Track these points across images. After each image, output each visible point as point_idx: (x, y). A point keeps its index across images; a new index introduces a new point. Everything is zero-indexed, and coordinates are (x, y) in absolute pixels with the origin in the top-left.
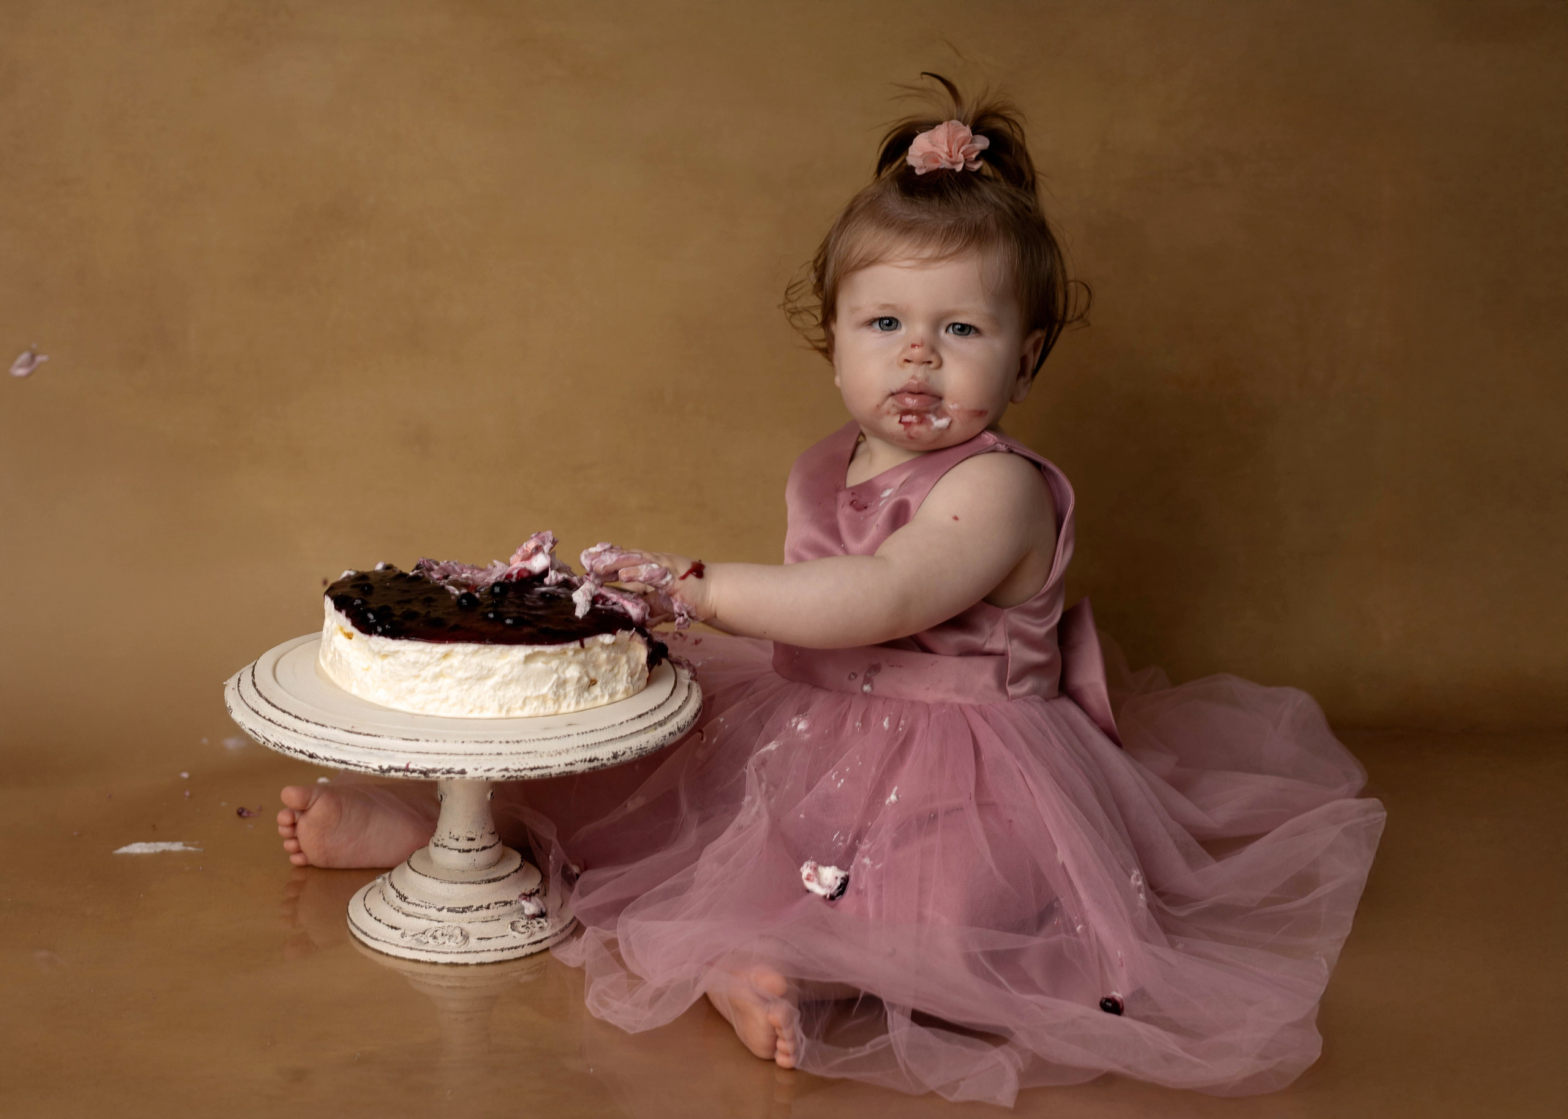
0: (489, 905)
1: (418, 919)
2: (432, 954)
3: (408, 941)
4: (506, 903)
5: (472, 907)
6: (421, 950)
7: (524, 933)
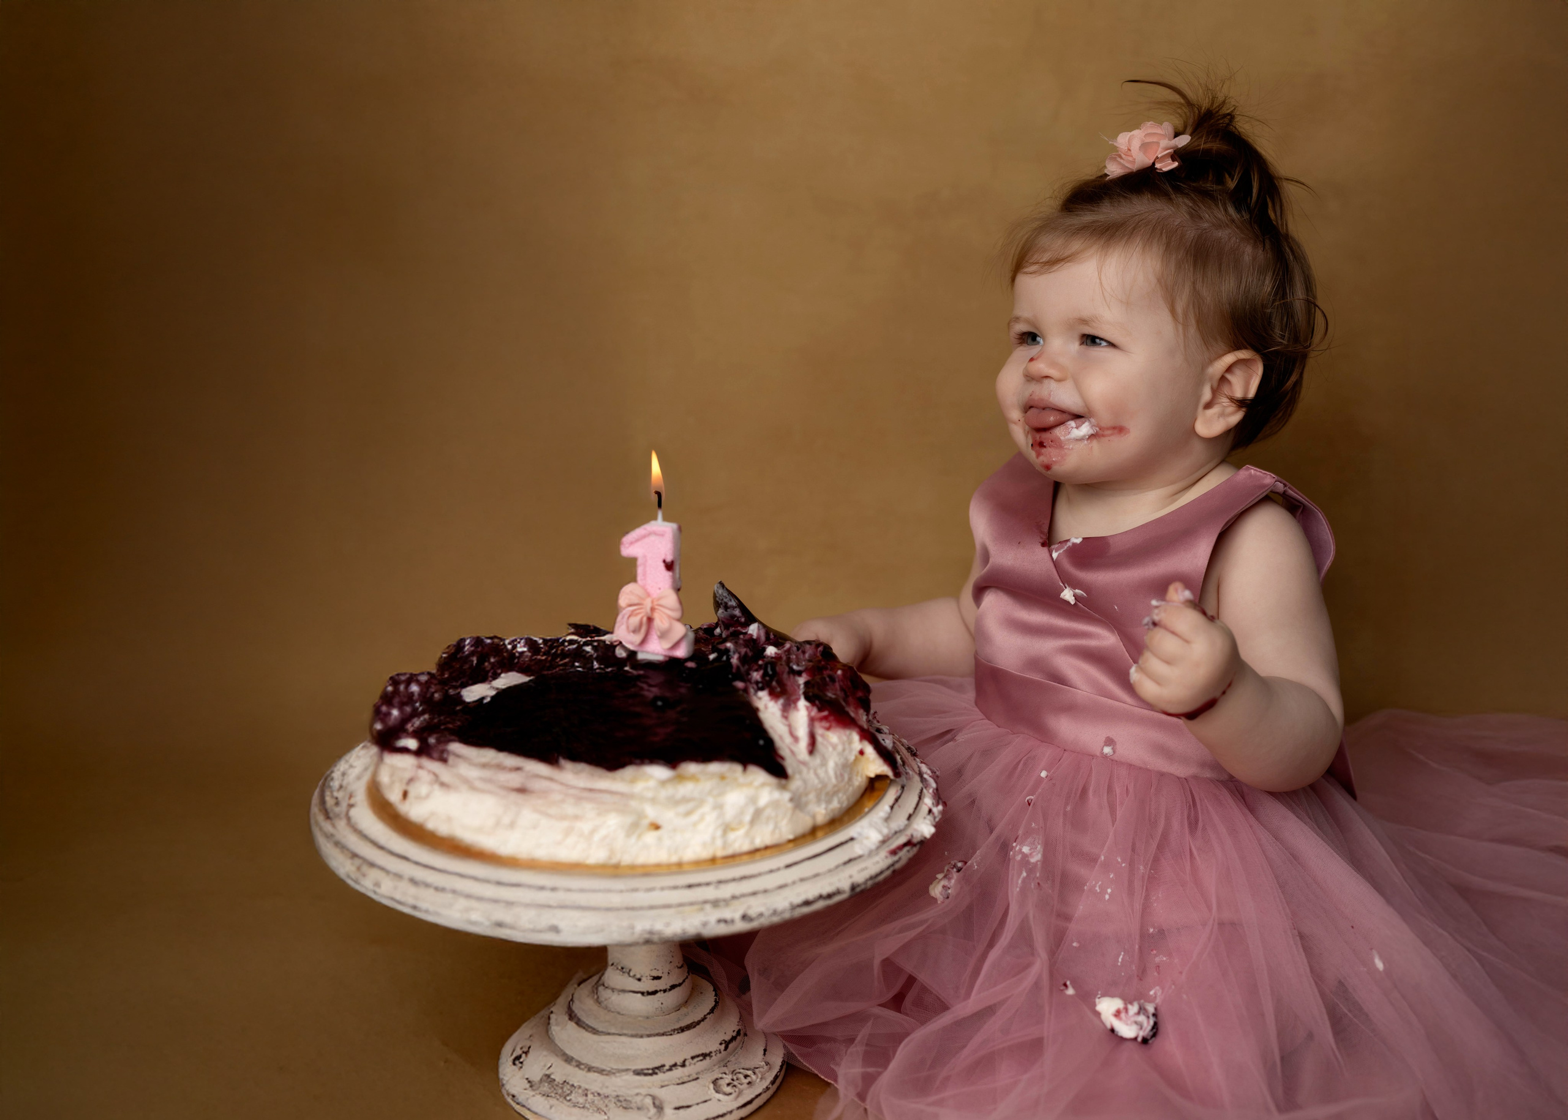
0: (684, 1061)
4: (705, 1056)
5: (665, 1066)
7: (731, 1094)
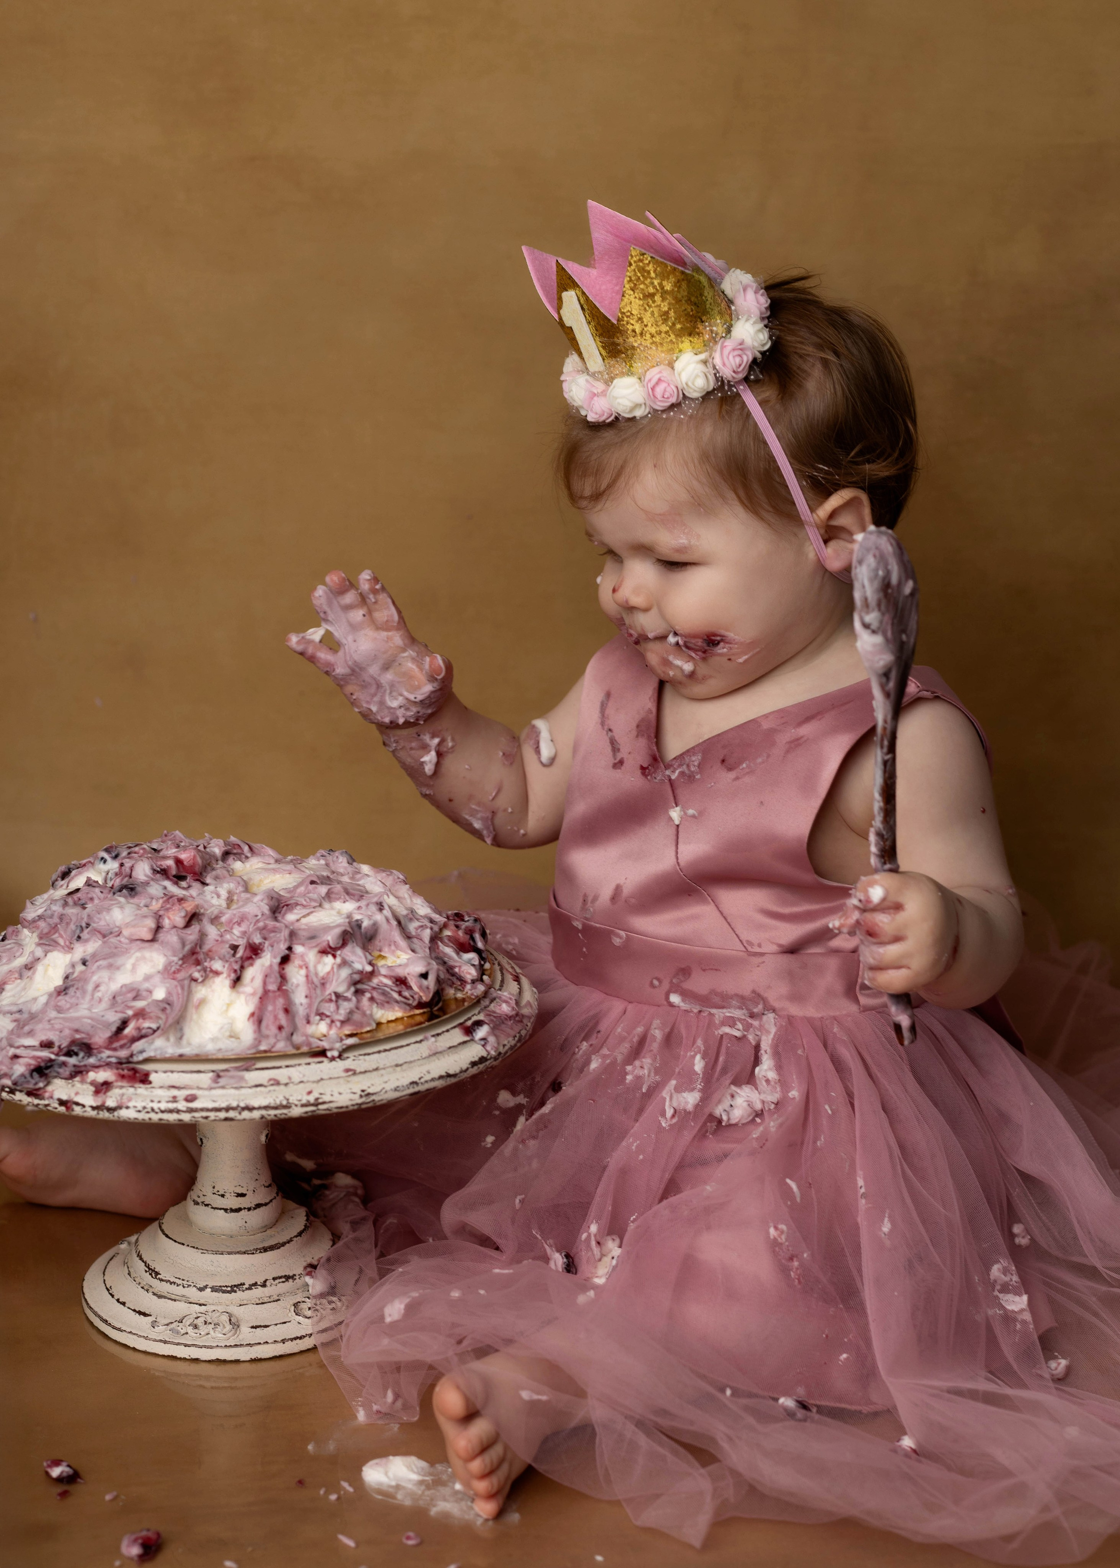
0: (265, 1281)
1: (173, 1302)
2: (192, 1348)
3: (161, 1332)
4: (287, 1278)
5: (244, 1284)
6: (178, 1344)
7: (312, 1317)
